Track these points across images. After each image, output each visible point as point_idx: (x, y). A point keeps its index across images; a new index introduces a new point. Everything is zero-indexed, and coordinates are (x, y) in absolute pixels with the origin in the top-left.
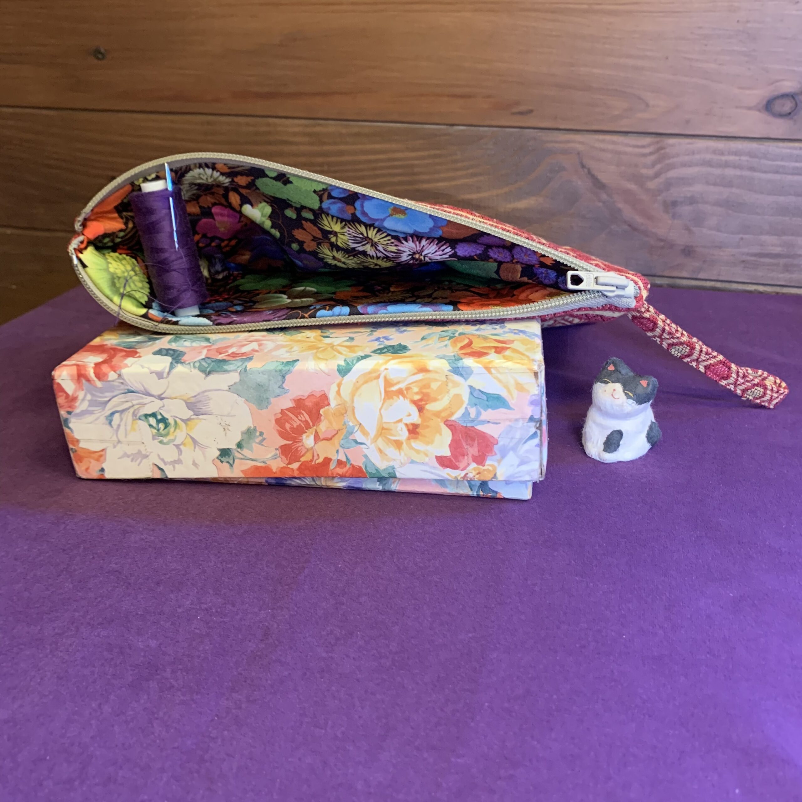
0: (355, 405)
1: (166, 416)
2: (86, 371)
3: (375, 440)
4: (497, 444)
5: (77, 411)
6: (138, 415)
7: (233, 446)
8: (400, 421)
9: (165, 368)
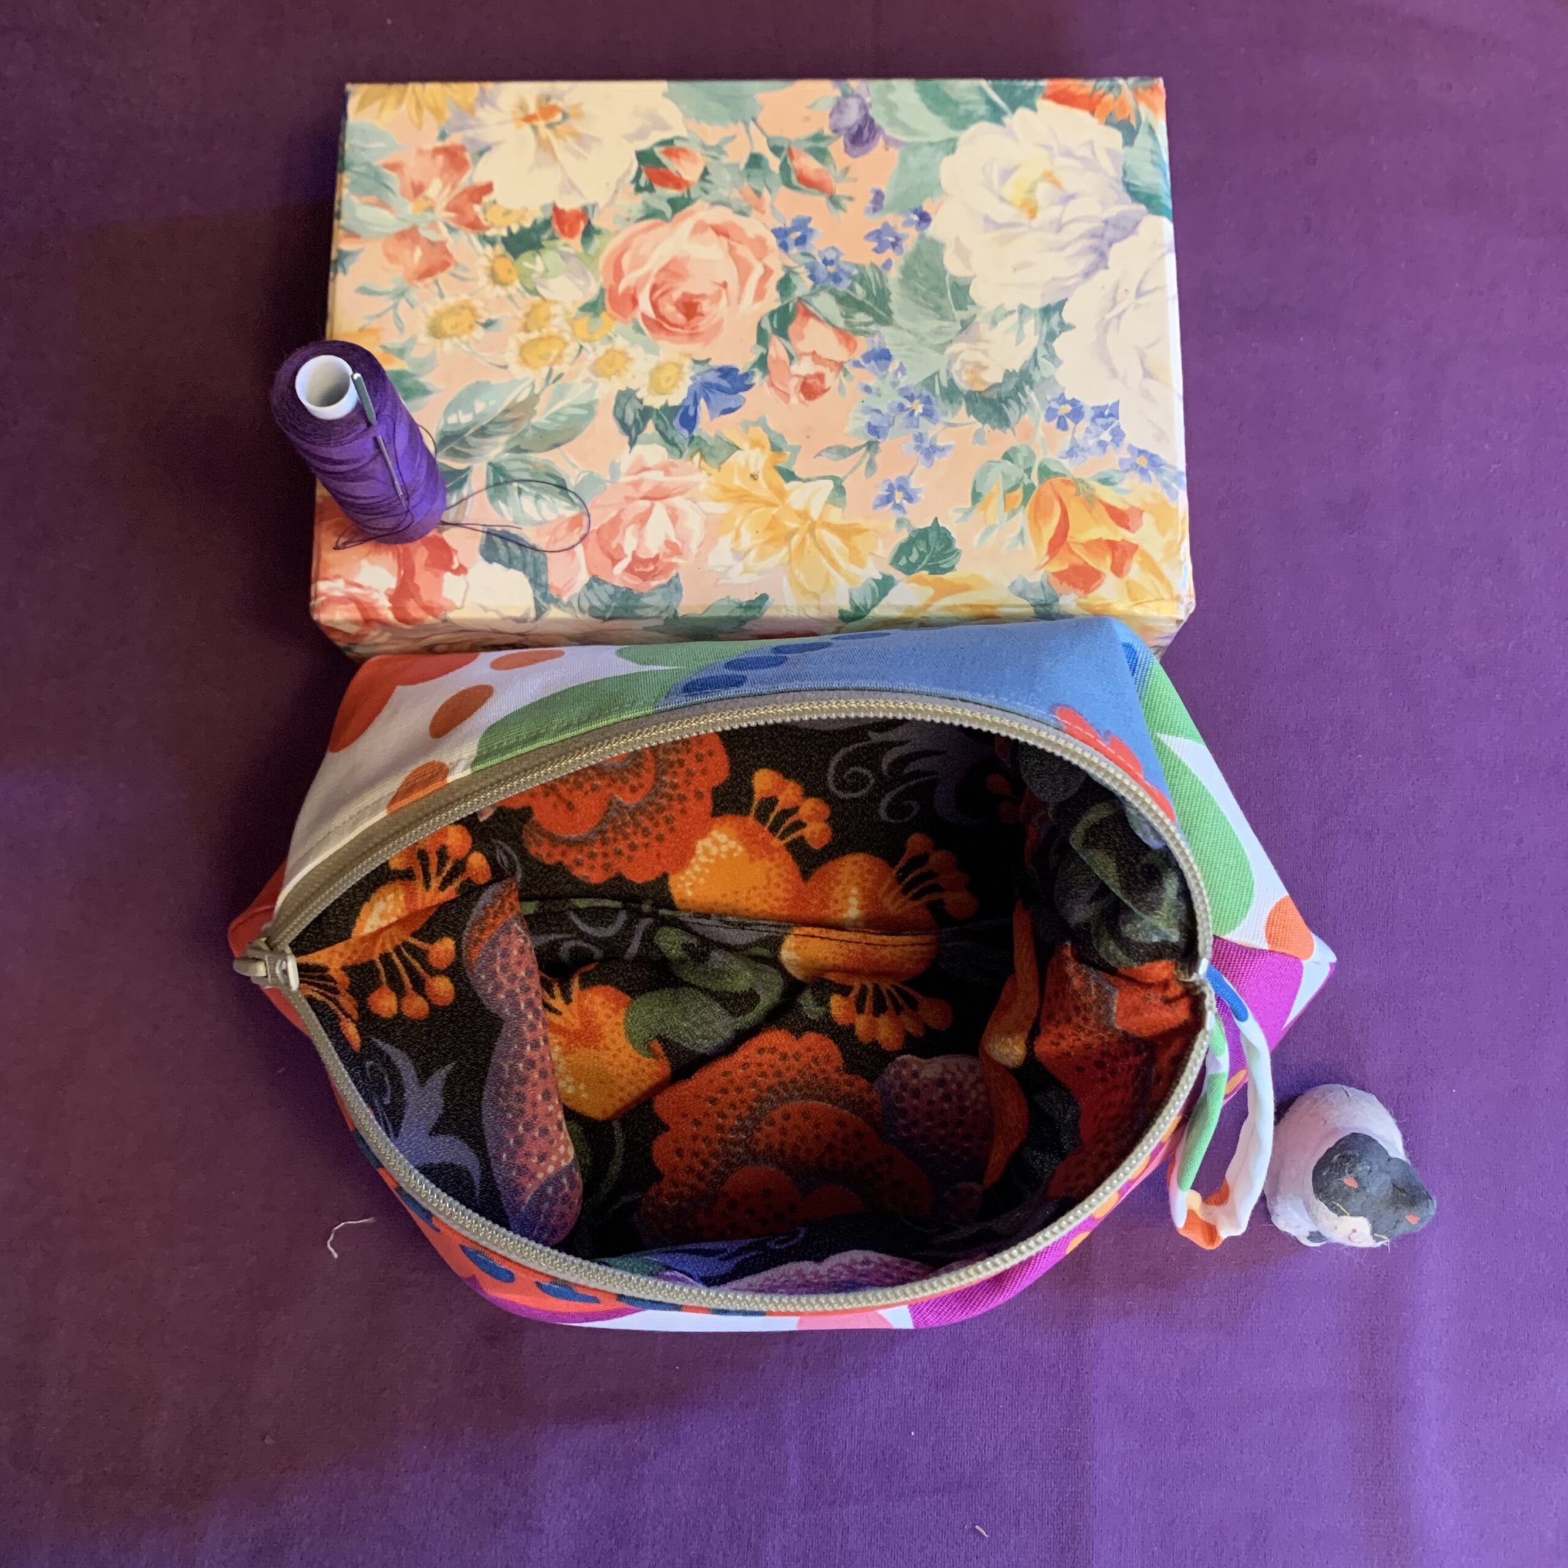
5: (367, 642)
9: (527, 612)
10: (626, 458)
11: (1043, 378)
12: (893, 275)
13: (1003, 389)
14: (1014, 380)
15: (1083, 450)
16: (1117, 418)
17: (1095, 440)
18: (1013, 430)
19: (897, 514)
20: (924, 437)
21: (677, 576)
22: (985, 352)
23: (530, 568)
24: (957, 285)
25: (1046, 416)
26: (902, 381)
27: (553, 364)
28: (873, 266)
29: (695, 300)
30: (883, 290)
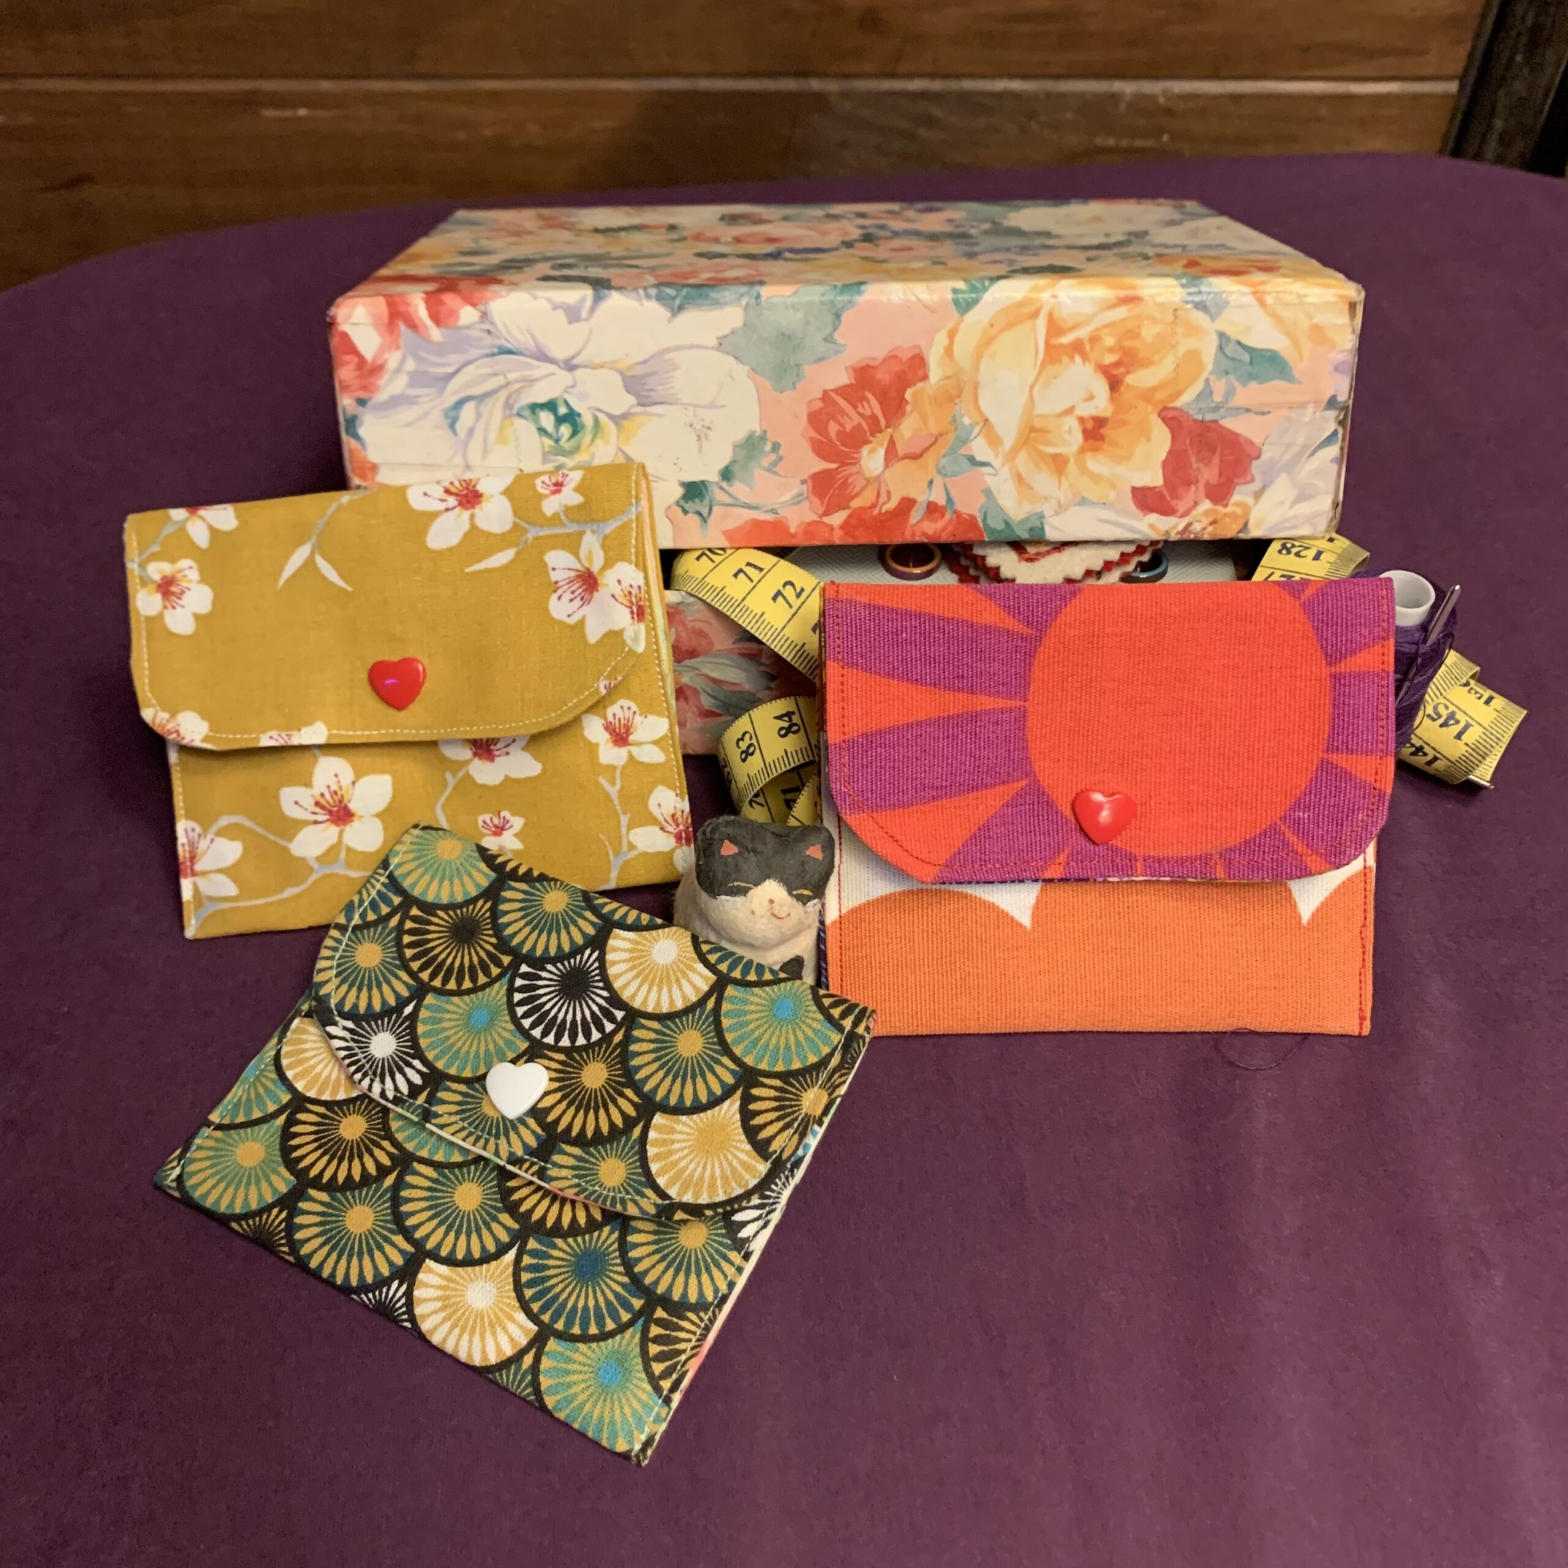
0: (983, 376)
1: (577, 406)
2: (408, 304)
3: (1011, 457)
4: (1258, 457)
5: (381, 397)
6: (516, 407)
7: (711, 475)
8: (1070, 411)
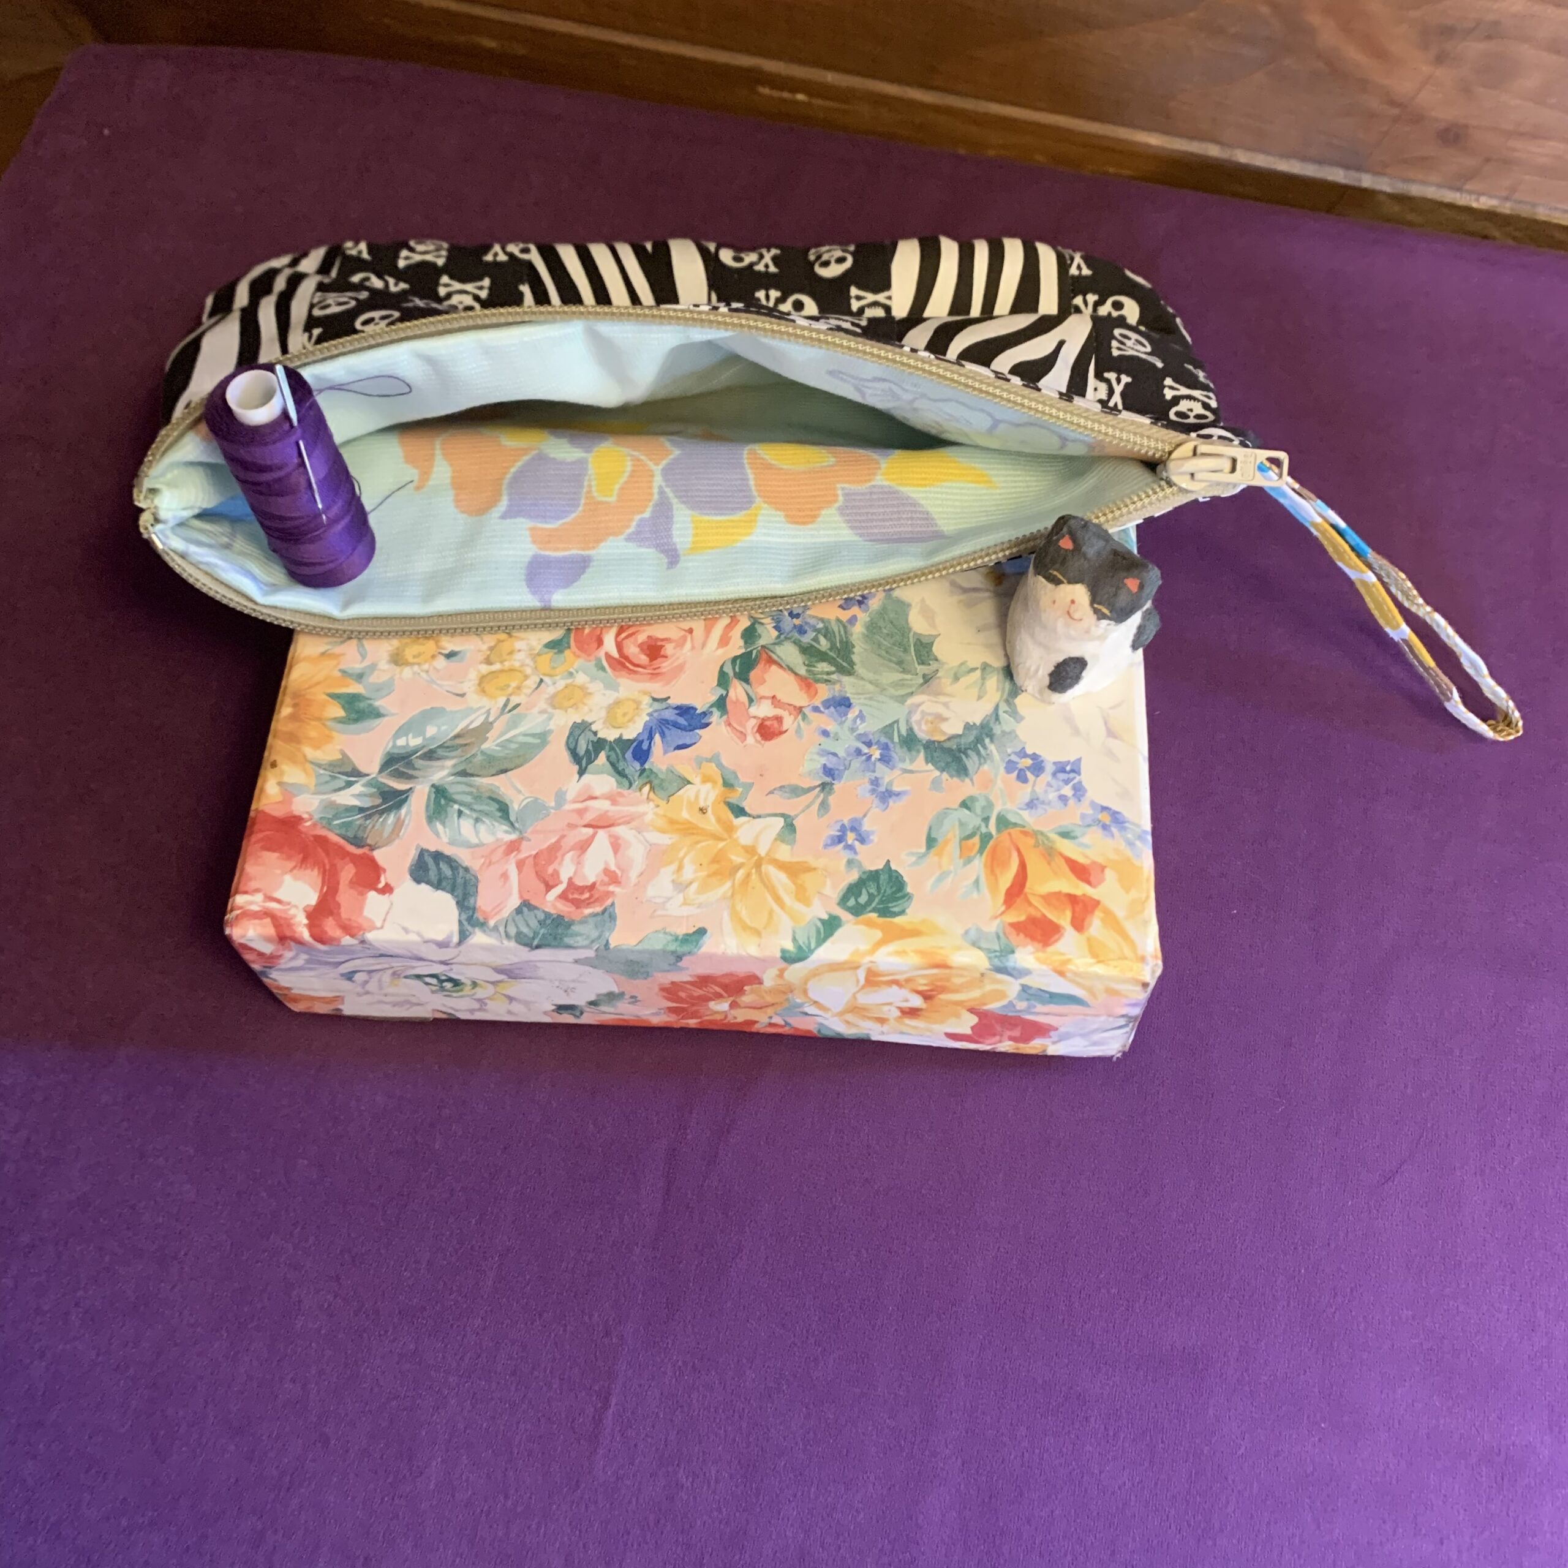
0: (810, 987)
1: (456, 978)
2: (295, 932)
3: (839, 1015)
4: (1055, 1030)
5: (283, 967)
6: (404, 975)
7: (581, 1003)
8: (889, 1003)
9: (450, 936)
10: (574, 786)
11: (1004, 733)
12: (858, 630)
13: (963, 741)
14: (975, 732)
15: (1043, 803)
16: (1079, 773)
17: (1056, 794)
18: (972, 780)
19: (846, 855)
20: (880, 781)
21: (613, 904)
22: (946, 705)
23: (459, 891)
24: (921, 643)
25: (1006, 768)
26: (860, 727)
27: (511, 695)
28: (838, 620)
29: (659, 643)
30: (847, 642)
